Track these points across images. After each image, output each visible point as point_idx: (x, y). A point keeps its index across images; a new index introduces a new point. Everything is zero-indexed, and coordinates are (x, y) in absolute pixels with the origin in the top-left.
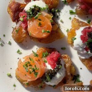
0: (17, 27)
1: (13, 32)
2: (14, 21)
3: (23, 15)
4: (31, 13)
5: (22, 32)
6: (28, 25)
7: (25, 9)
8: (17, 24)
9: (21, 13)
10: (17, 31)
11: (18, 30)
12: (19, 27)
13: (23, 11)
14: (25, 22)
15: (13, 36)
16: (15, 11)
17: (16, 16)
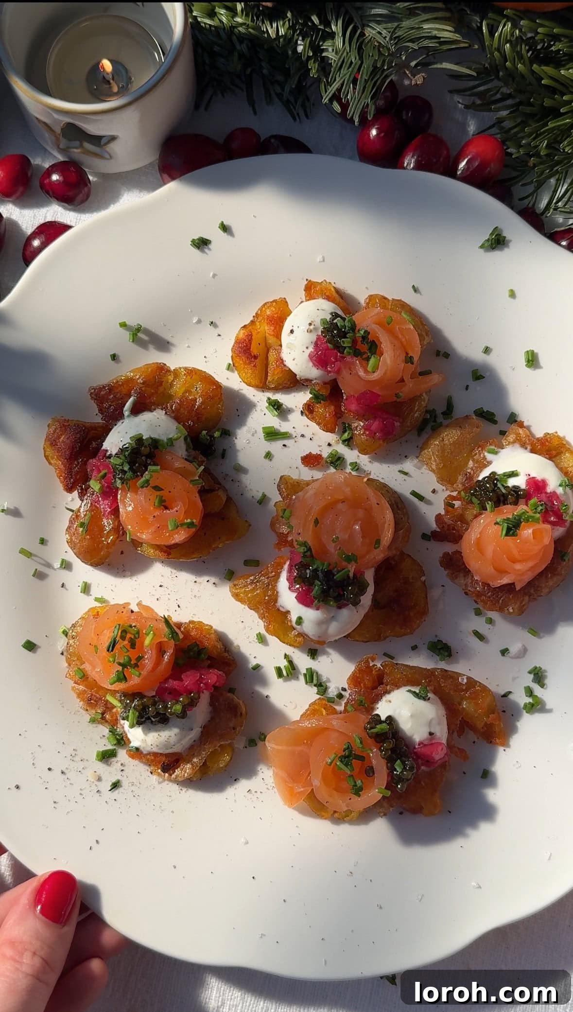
0: (82, 510)
1: (69, 527)
2: (70, 489)
3: (99, 471)
4: (126, 468)
5: (102, 528)
6: (121, 507)
7: (104, 447)
8: (82, 501)
9: (93, 461)
10: (82, 525)
11: (86, 522)
12: (91, 510)
13: (100, 454)
14: (109, 492)
15: (70, 543)
16: (71, 454)
17: (77, 473)
